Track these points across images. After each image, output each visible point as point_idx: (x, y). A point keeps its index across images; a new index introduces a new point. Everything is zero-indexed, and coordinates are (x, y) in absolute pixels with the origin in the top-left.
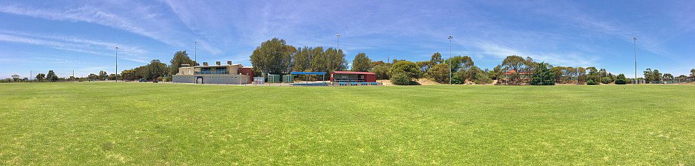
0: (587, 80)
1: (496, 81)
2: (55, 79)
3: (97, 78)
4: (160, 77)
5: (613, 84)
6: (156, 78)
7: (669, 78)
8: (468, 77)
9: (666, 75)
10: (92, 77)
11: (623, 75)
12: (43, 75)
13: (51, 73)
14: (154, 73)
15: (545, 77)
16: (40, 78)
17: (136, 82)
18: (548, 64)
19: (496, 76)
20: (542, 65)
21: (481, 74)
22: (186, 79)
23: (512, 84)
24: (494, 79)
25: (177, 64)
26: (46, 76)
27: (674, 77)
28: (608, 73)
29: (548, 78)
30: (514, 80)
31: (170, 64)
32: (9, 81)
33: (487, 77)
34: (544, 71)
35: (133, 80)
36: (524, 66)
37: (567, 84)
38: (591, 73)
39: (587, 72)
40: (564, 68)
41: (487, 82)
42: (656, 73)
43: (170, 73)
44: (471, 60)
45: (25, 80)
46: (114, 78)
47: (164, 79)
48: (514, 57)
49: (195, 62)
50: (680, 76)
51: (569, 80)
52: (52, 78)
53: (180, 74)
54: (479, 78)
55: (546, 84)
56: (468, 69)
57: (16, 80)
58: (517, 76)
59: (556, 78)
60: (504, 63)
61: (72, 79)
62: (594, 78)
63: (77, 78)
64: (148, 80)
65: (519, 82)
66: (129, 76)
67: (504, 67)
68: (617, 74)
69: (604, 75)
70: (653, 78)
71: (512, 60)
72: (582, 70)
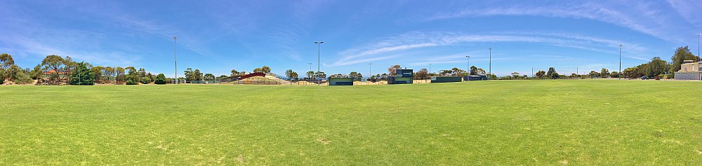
0: (126, 80)
1: (36, 81)
2: (556, 76)
3: (598, 75)
4: (661, 75)
5: (152, 84)
6: (657, 75)
7: (211, 78)
8: (9, 76)
9: (207, 75)
10: (593, 75)
11: (163, 75)
12: (544, 73)
13: (552, 70)
14: (655, 71)
15: (85, 77)
16: (540, 75)
17: (639, 80)
18: (88, 64)
19: (36, 76)
20: (81, 65)
21: (22, 74)
22: (689, 76)
23: (52, 84)
24: (35, 78)
25: (678, 61)
26: (546, 74)
27: (216, 77)
28: (147, 72)
29: (88, 78)
30: (54, 80)
31: (671, 61)
32: (510, 78)
33: (28, 77)
34: (83, 71)
35: (635, 77)
36: (63, 66)
37: (106, 84)
38: (131, 73)
39: (127, 72)
40: (103, 68)
41: (28, 82)
42: (197, 73)
43: (671, 70)
44: (11, 59)
45: (525, 77)
46: (615, 75)
47: (666, 76)
48: (53, 56)
49: (697, 58)
50: (221, 77)
51: (107, 80)
52: (553, 75)
53: (682, 70)
54: (19, 78)
55: (85, 84)
56: (8, 68)
57: (516, 77)
58: (57, 76)
59: (95, 78)
60: (44, 62)
61: (573, 76)
62: (133, 78)
63: (579, 76)
64: (651, 77)
65: (59, 82)
66: (632, 74)
67: (44, 67)
68: (157, 74)
69: (143, 75)
70: (194, 78)
71: (52, 60)
72: (120, 70)
